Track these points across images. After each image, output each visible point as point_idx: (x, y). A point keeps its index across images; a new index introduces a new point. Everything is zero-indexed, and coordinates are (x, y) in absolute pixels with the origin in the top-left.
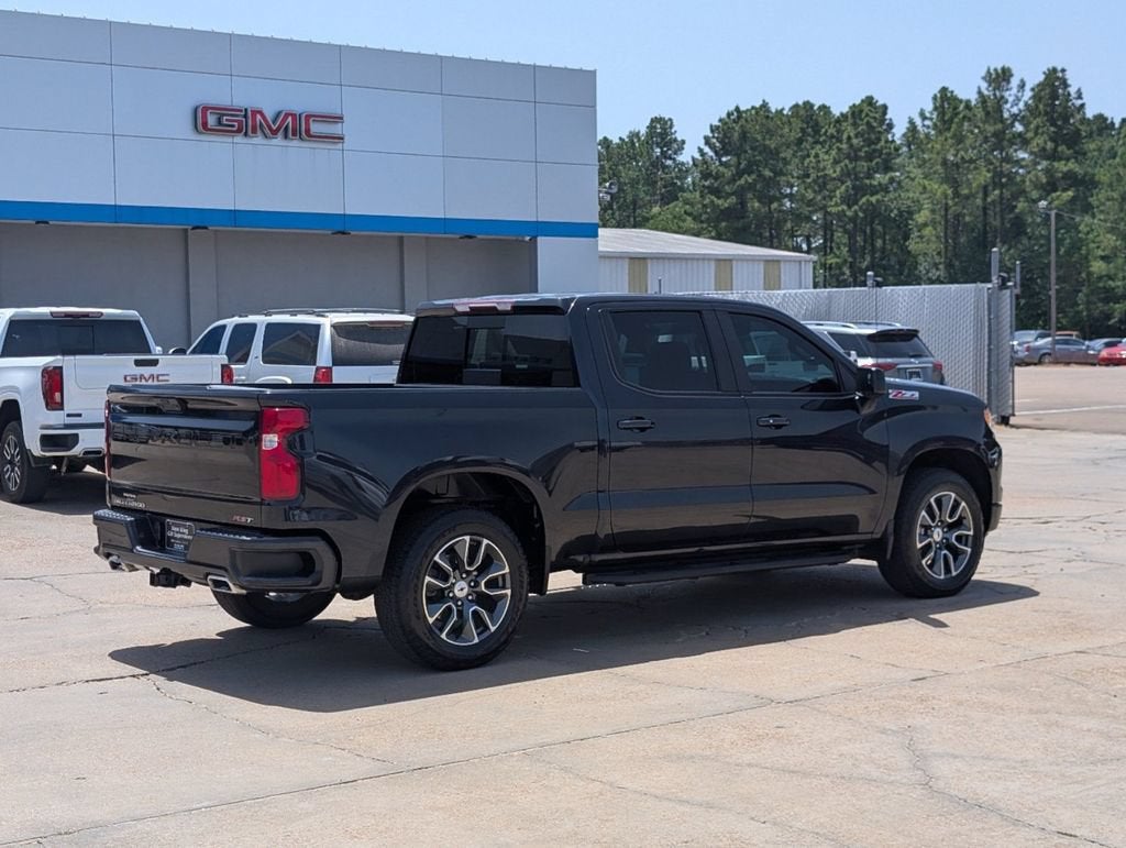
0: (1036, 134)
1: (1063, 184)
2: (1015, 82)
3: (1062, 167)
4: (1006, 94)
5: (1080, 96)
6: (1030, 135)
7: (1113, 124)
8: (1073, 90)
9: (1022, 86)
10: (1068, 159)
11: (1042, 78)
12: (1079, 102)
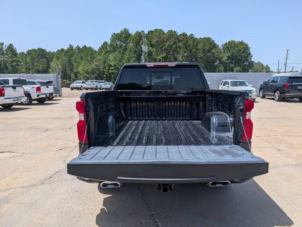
0: (9, 53)
1: (14, 62)
2: (4, 45)
3: (14, 59)
4: (3, 47)
5: (16, 49)
6: (8, 54)
7: (18, 53)
8: (14, 47)
9: (6, 46)
10: (15, 58)
11: (9, 45)
12: (15, 49)
